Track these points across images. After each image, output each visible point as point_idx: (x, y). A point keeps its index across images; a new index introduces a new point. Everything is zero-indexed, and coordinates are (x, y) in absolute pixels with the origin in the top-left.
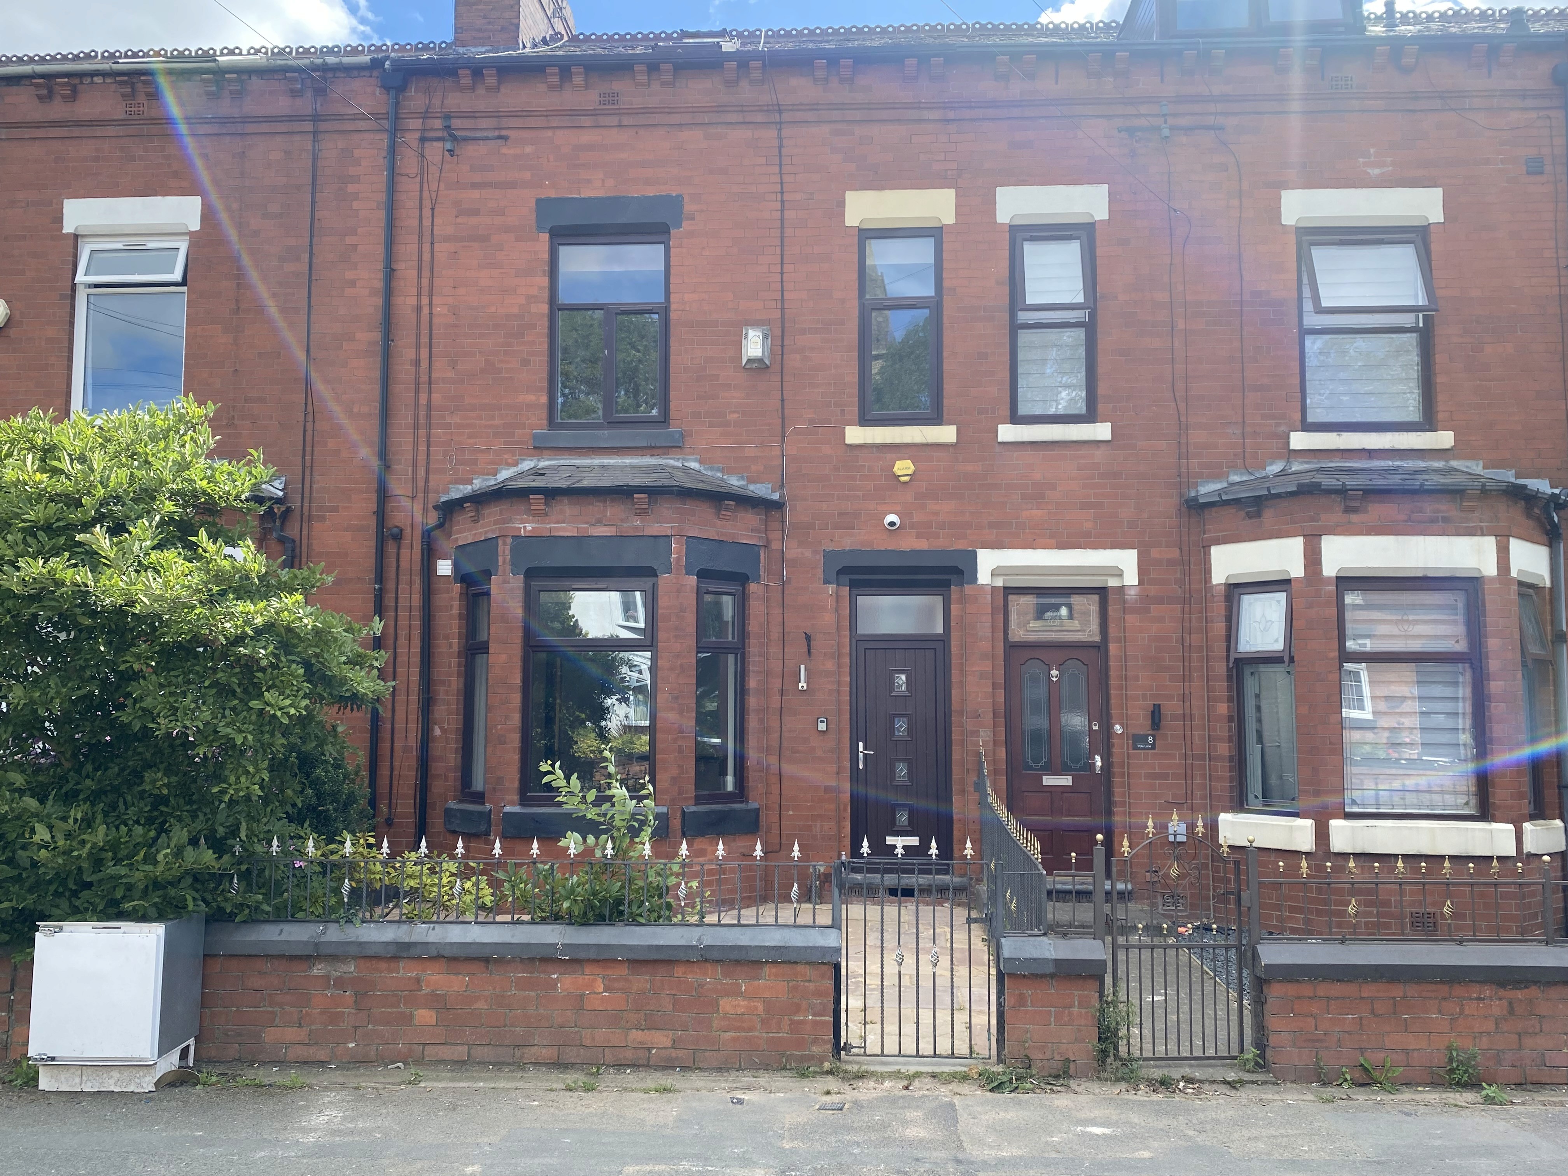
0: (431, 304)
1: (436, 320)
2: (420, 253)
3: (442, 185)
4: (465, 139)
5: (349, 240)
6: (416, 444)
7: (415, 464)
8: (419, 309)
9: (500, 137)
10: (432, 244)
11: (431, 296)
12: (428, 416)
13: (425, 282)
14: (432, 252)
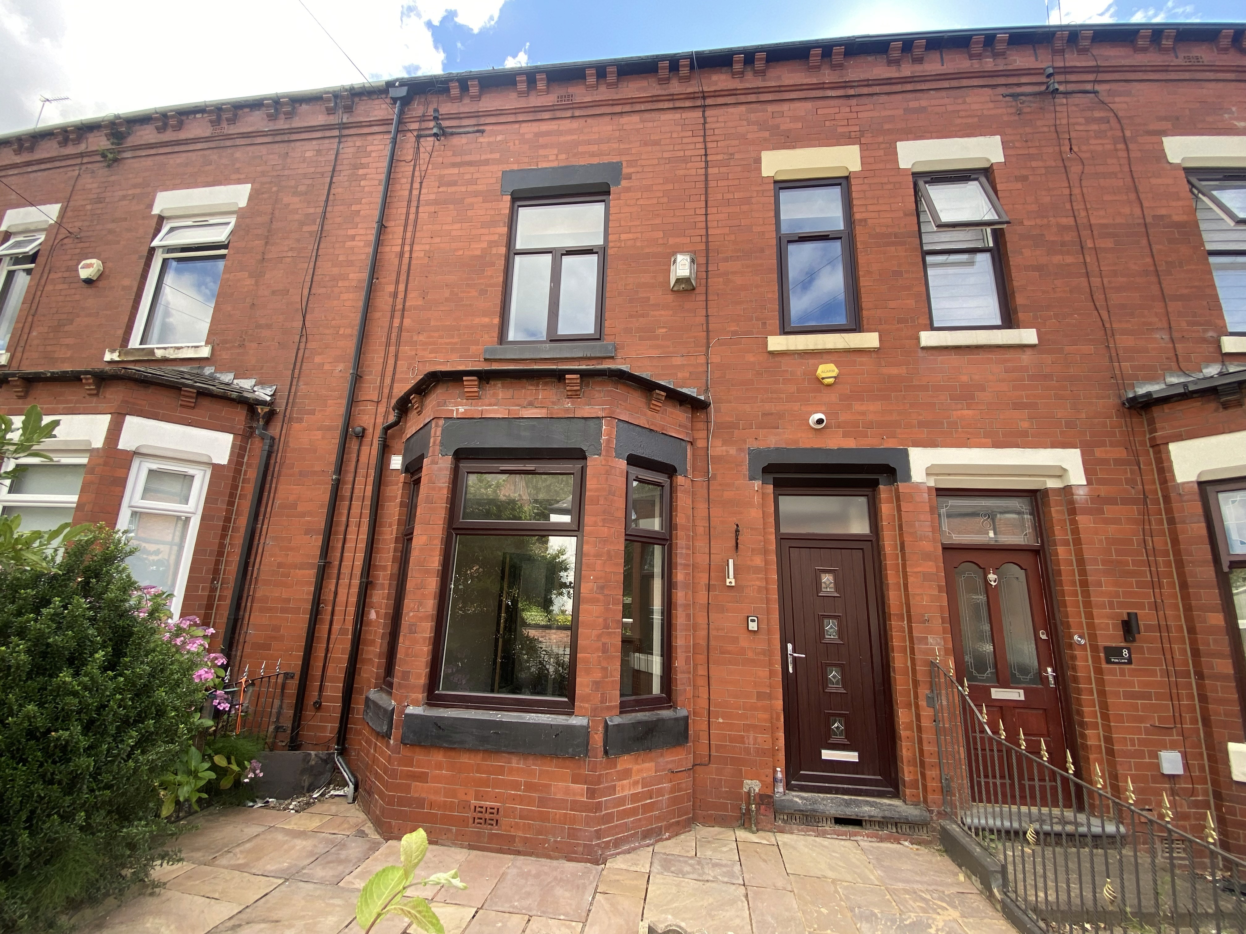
0: (411, 251)
1: (414, 262)
2: (408, 214)
3: (430, 166)
4: (452, 134)
5: (354, 208)
6: (386, 358)
7: (383, 376)
8: (401, 254)
9: (478, 131)
10: (418, 207)
11: (412, 245)
12: (399, 336)
13: (409, 235)
14: (417, 212)
